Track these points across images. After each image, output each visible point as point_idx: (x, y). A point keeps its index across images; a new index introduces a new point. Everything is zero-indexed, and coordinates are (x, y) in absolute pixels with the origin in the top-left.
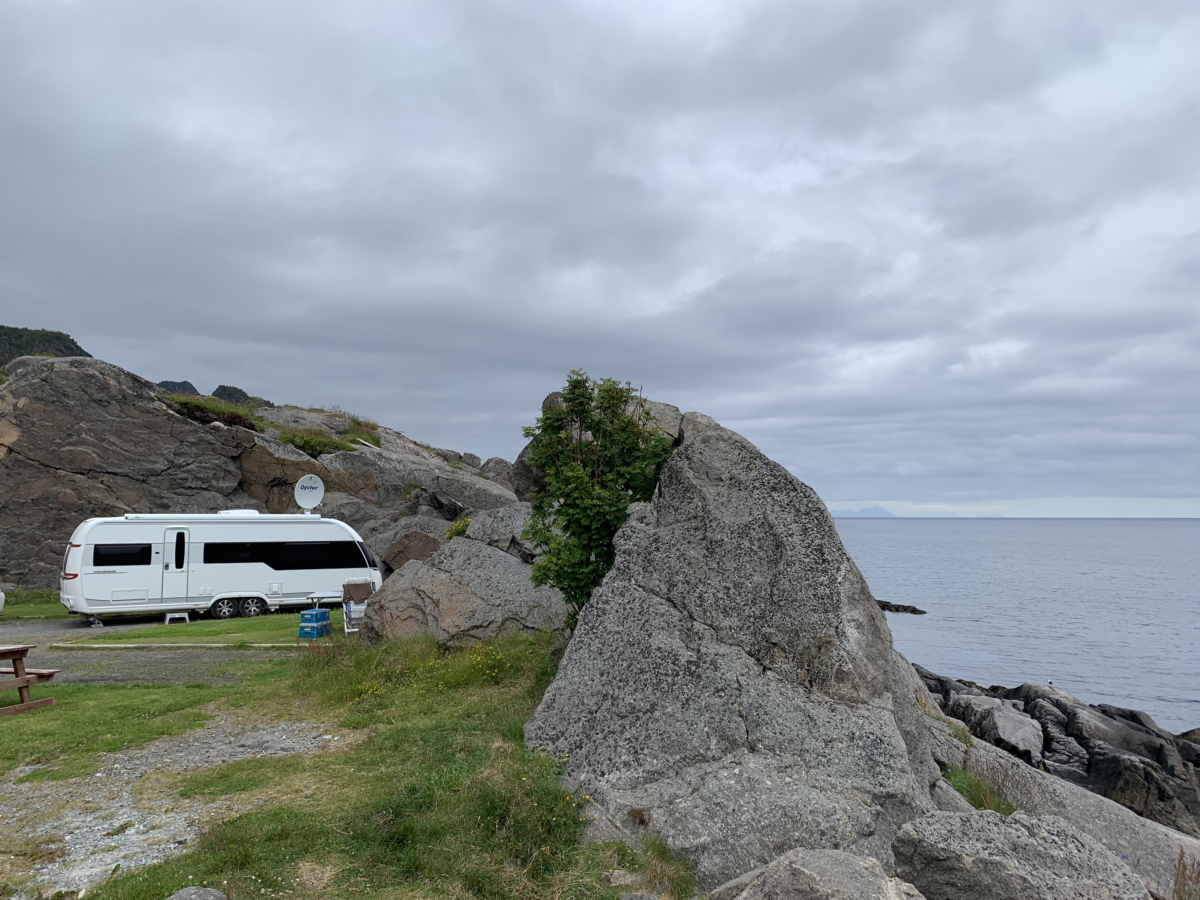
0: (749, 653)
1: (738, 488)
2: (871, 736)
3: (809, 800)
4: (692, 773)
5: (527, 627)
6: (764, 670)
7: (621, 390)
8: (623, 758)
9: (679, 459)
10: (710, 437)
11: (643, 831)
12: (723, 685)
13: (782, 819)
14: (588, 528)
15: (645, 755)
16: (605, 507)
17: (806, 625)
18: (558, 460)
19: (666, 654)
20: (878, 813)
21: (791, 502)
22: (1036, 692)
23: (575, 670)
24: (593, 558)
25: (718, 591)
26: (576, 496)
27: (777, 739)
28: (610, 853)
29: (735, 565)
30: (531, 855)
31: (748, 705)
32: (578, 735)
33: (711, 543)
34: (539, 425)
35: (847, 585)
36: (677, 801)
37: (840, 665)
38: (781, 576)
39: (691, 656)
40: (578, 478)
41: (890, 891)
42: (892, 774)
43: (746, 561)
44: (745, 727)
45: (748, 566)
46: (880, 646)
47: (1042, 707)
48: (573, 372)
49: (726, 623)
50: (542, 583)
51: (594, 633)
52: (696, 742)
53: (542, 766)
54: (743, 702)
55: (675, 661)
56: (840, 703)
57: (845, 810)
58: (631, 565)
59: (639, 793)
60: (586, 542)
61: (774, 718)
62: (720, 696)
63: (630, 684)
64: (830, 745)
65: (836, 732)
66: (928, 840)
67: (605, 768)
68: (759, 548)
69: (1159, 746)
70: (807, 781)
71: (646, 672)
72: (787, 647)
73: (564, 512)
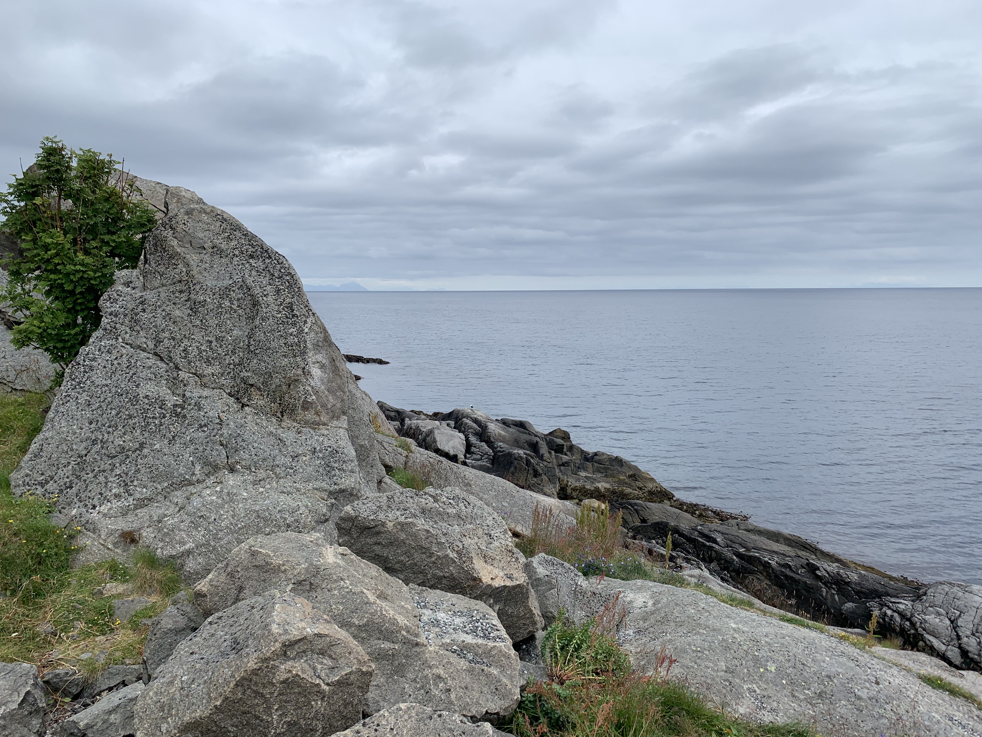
0: (230, 394)
1: (219, 256)
2: (329, 449)
3: (278, 502)
4: (179, 496)
5: (15, 390)
6: (242, 407)
7: (103, 161)
8: (114, 491)
9: (163, 229)
10: (193, 209)
11: (134, 548)
12: (205, 421)
13: (256, 520)
14: (72, 293)
15: (135, 486)
16: (89, 272)
17: (278, 368)
18: (35, 227)
19: (153, 401)
20: (333, 505)
21: (266, 268)
22: (463, 414)
23: (62, 421)
24: (80, 321)
25: (201, 345)
26: (57, 262)
27: (253, 459)
28: (102, 571)
29: (217, 322)
30: (21, 585)
31: (227, 436)
32: (68, 477)
33: (195, 303)
34: (11, 190)
35: (312, 335)
36: (165, 519)
37: (306, 397)
38: (257, 329)
39: (177, 400)
40: (58, 244)
41: (329, 555)
42: (344, 475)
43: (227, 318)
44: (225, 454)
45: (228, 322)
46: (339, 382)
47: (466, 424)
48: (47, 139)
49: (209, 370)
50: (24, 345)
51: (81, 388)
52: (182, 470)
53: (30, 508)
54: (223, 433)
55: (162, 406)
56: (305, 427)
57: (307, 507)
58: (118, 326)
59: (130, 517)
60: (71, 306)
61: (251, 443)
62: (203, 431)
63: (120, 428)
64: (296, 459)
65: (302, 448)
66: (363, 516)
67: (96, 502)
68: (238, 306)
69: (535, 442)
70: (277, 489)
71: (135, 417)
72: (262, 387)
73: (45, 278)
